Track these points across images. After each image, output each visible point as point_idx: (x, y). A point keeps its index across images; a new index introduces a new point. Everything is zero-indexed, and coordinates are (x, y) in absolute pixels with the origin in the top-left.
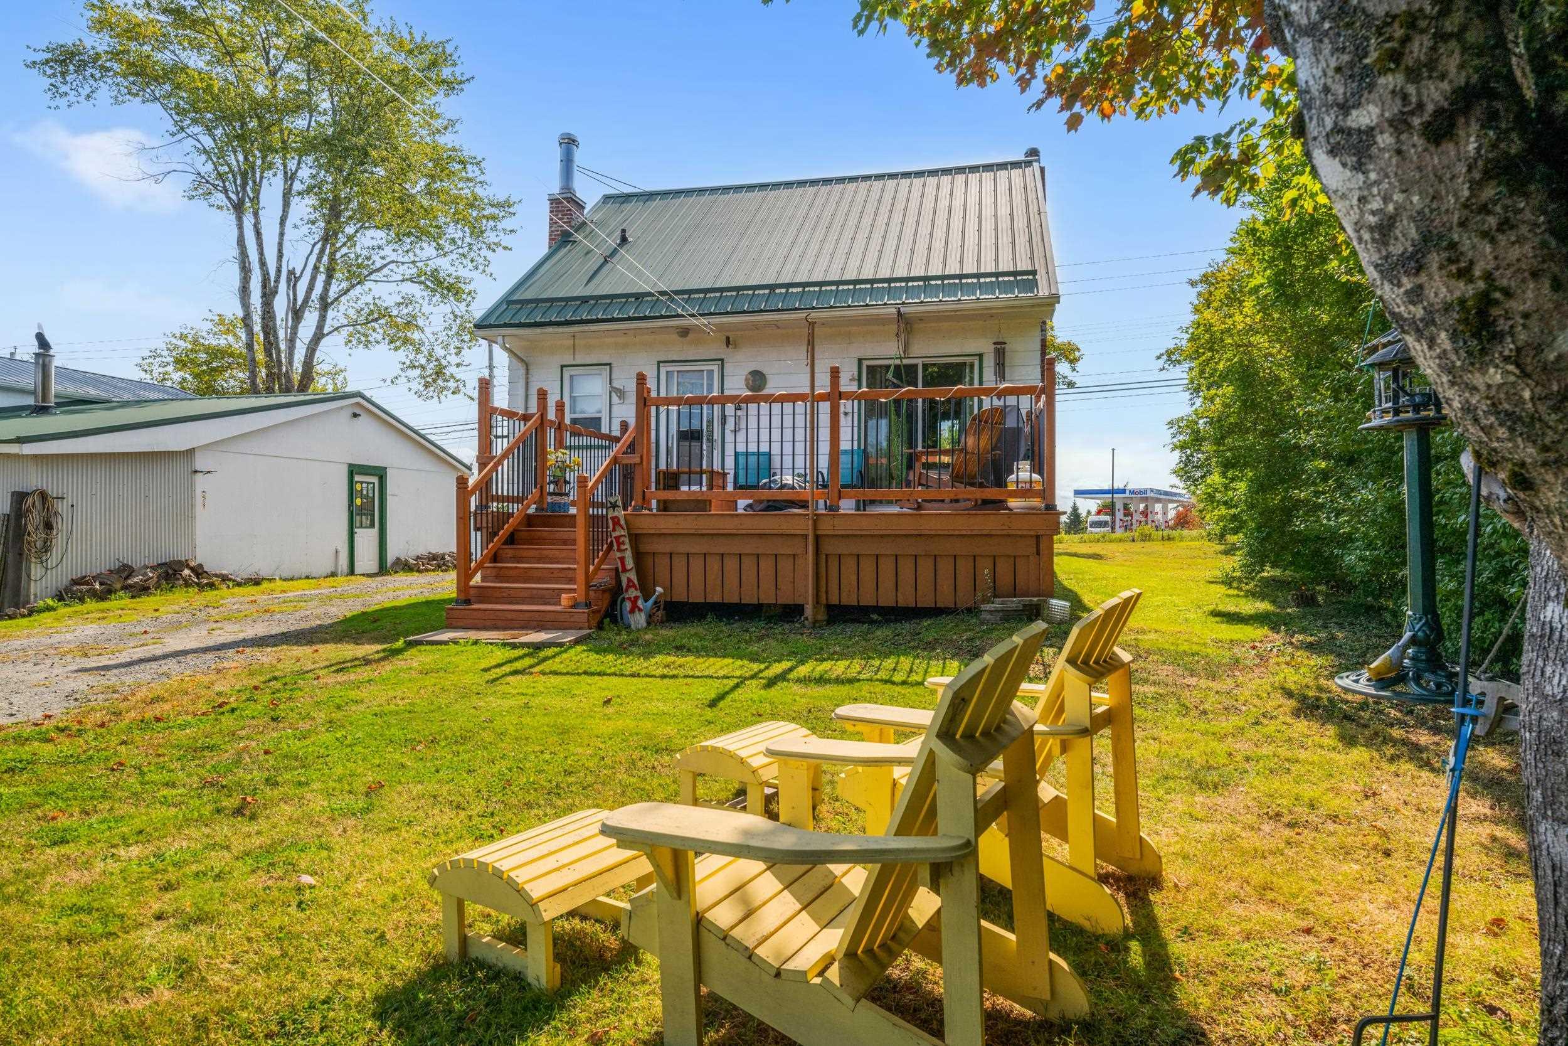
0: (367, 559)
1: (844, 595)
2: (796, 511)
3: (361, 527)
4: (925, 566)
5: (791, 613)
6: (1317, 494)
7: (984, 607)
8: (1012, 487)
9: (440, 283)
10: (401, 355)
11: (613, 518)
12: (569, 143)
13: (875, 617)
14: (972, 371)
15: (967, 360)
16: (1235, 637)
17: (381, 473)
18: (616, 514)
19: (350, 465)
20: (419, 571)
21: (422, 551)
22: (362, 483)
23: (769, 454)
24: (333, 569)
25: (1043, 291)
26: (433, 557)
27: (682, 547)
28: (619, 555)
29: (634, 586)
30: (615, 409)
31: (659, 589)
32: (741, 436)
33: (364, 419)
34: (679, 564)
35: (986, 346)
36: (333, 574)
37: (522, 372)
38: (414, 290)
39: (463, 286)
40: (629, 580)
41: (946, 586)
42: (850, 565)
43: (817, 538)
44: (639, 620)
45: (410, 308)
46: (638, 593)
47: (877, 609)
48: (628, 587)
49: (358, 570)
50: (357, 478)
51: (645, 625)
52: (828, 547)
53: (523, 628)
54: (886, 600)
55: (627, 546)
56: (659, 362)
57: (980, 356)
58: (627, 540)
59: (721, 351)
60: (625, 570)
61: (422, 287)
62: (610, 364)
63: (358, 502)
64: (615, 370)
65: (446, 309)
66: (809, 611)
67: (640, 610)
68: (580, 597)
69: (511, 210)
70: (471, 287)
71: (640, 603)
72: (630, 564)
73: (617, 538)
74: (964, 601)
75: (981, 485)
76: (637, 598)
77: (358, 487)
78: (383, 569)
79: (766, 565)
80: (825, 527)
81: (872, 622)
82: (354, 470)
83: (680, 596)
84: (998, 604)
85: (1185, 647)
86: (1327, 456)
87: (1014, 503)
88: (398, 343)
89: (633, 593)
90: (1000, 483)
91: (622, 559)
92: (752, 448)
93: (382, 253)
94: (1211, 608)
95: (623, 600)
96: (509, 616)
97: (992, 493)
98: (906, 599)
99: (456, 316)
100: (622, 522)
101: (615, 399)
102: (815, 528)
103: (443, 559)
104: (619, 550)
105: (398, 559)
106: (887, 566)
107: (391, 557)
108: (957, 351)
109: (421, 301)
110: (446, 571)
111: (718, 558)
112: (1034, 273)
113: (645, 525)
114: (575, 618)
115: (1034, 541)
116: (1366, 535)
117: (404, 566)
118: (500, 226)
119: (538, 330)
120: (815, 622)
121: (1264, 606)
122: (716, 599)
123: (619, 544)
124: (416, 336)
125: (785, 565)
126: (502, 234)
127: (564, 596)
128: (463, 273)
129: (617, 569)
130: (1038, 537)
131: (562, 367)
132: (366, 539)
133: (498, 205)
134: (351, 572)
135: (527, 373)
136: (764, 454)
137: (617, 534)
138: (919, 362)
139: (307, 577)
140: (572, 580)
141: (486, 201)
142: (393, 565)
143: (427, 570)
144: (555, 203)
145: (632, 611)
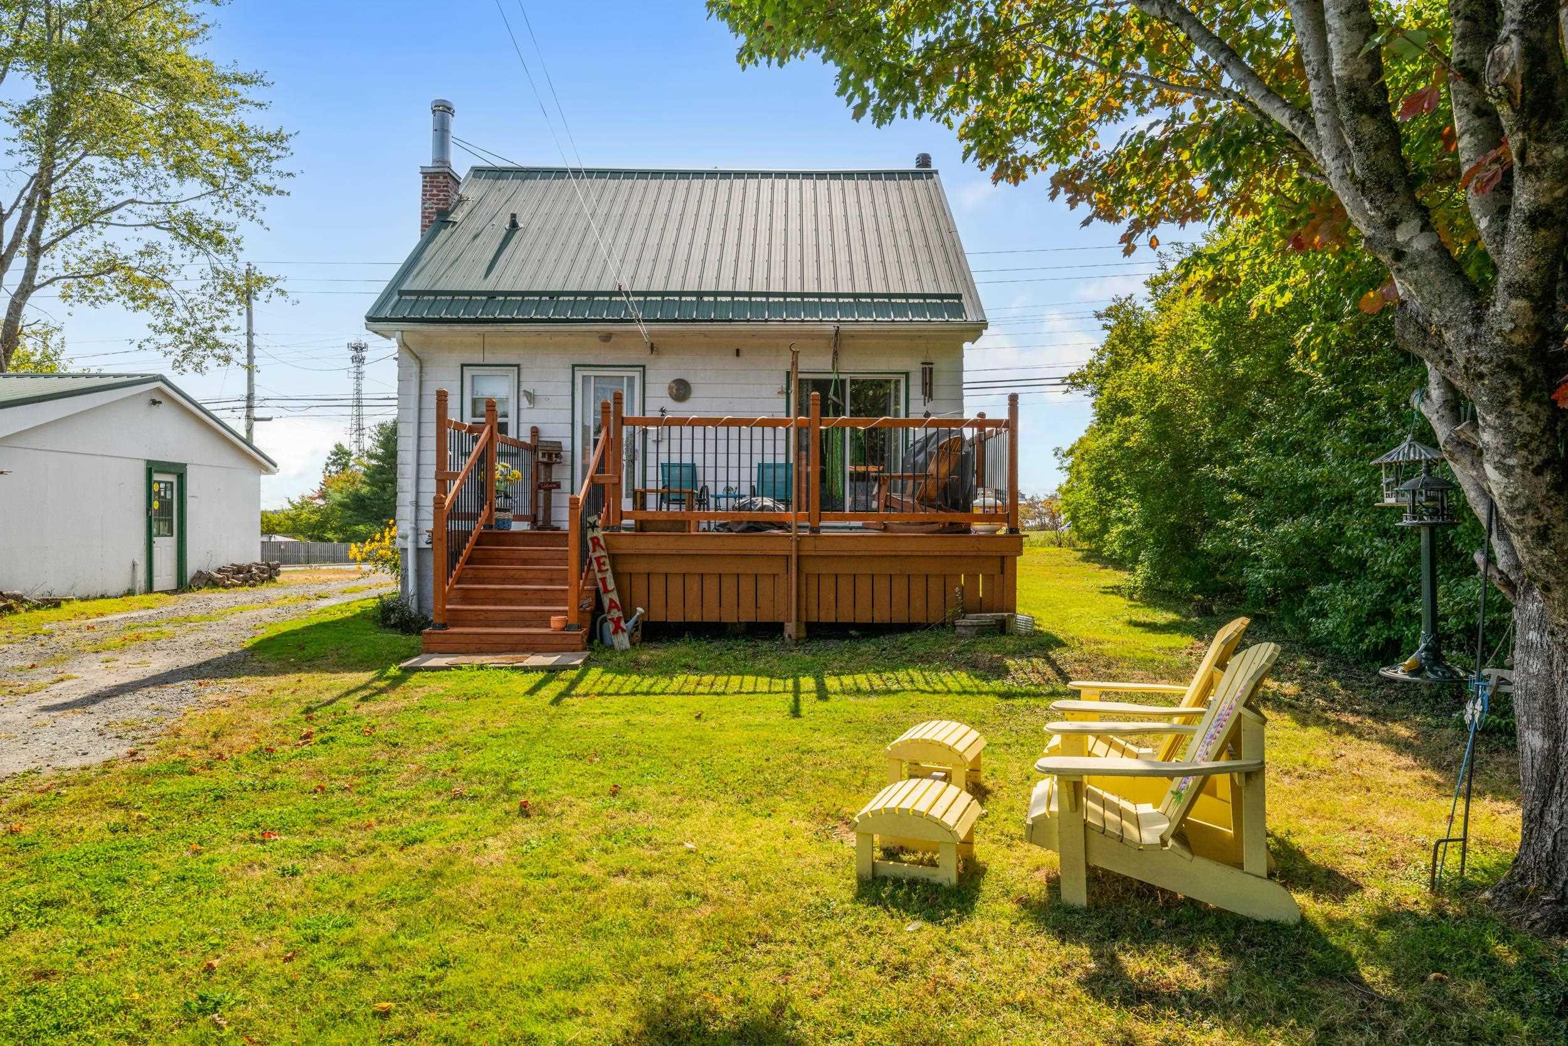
0: (165, 575)
1: (822, 613)
2: (776, 531)
3: (159, 535)
4: (900, 585)
5: (770, 631)
6: (1240, 524)
7: (959, 622)
8: (978, 511)
9: (194, 230)
10: (146, 317)
11: (592, 539)
12: (443, 111)
13: (853, 632)
14: (897, 389)
15: (894, 377)
16: (1172, 644)
17: (180, 471)
18: (595, 534)
19: (148, 462)
20: (226, 587)
21: (223, 562)
22: (159, 482)
23: (693, 466)
24: (129, 586)
25: (971, 317)
26: (239, 570)
27: (662, 567)
28: (599, 576)
29: (616, 606)
30: (523, 413)
31: (640, 610)
32: (663, 447)
33: (165, 408)
34: (658, 585)
35: (913, 366)
36: (130, 592)
37: (415, 369)
38: (164, 238)
39: (225, 234)
40: (611, 601)
41: (918, 603)
42: (828, 584)
43: (799, 557)
44: (622, 641)
45: (155, 259)
46: (620, 614)
47: (855, 626)
48: (610, 608)
49: (156, 588)
50: (156, 477)
51: (628, 646)
52: (809, 567)
53: (524, 651)
54: (864, 617)
55: (608, 567)
56: (574, 366)
57: (907, 374)
58: (607, 561)
59: (643, 357)
60: (606, 591)
61: (171, 235)
62: (518, 366)
63: (156, 505)
64: (523, 371)
65: (202, 259)
66: (790, 628)
67: (623, 631)
68: (573, 619)
69: (285, 144)
70: (236, 235)
71: (622, 624)
72: (611, 585)
73: (598, 559)
74: (935, 617)
75: (940, 508)
76: (619, 619)
77: (156, 488)
78: (183, 585)
79: (747, 584)
80: (808, 548)
81: (851, 637)
82: (152, 468)
83: (658, 616)
84: (971, 619)
85: (1139, 654)
86: (1242, 489)
87: (978, 527)
88: (139, 302)
89: (616, 614)
90: (967, 507)
91: (603, 580)
92: (675, 459)
93: (116, 188)
94: (1127, 618)
95: (605, 620)
96: (496, 639)
97: (958, 517)
98: (881, 616)
99: (218, 272)
100: (602, 542)
101: (524, 402)
102: (798, 550)
103: (249, 571)
104: (600, 571)
105: (199, 572)
106: (864, 586)
107: (191, 569)
108: (884, 368)
109: (168, 251)
110: (254, 585)
111: (697, 578)
112: (958, 296)
113: (625, 545)
114: (569, 641)
115: (998, 562)
116: (1272, 556)
117: (207, 581)
118: (275, 165)
119: (444, 328)
120: (798, 639)
121: (1171, 616)
122: (695, 618)
123: (599, 564)
124: (162, 293)
125: (765, 585)
126: (277, 178)
127: (553, 618)
128: (223, 217)
129: (597, 591)
130: (1003, 558)
131: (463, 366)
132: (165, 547)
133: (269, 139)
134: (150, 589)
135: (421, 372)
136: (687, 466)
137: (597, 554)
138: (847, 377)
139: (102, 597)
140: (565, 602)
141: (253, 133)
142: (193, 579)
143: (234, 586)
144: (430, 177)
145: (615, 632)
